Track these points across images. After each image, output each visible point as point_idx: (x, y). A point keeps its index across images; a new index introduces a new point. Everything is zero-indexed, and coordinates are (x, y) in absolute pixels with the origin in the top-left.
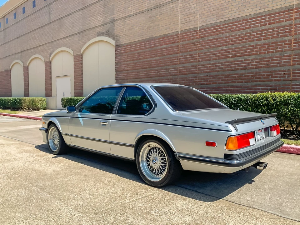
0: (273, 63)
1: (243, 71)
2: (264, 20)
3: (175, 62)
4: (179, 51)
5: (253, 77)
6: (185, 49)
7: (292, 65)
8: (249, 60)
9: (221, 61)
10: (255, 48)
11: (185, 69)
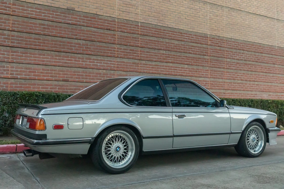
0: (199, 74)
7: (209, 77)
9: (162, 64)
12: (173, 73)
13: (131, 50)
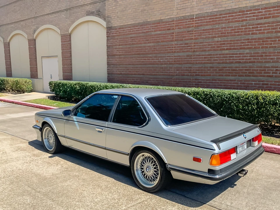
0: (266, 59)
1: (237, 65)
2: (260, 14)
3: (170, 50)
4: (174, 39)
5: (246, 71)
6: (180, 37)
8: (243, 54)
9: (216, 52)
10: (250, 42)
11: (179, 59)
12: (228, 61)
13: (185, 44)
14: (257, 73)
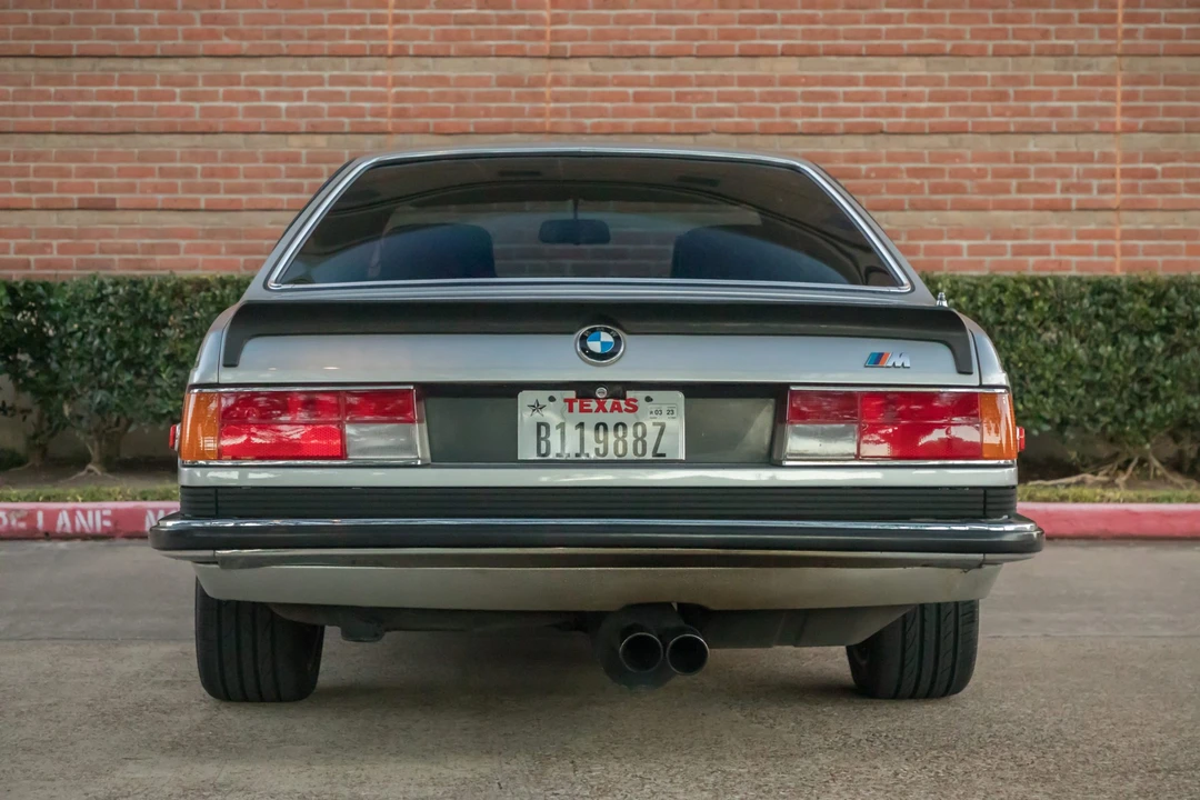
0: (1025, 112)
1: (859, 144)
5: (917, 182)
7: (1119, 128)
9: (717, 68)
12: (799, 121)
14: (984, 189)
